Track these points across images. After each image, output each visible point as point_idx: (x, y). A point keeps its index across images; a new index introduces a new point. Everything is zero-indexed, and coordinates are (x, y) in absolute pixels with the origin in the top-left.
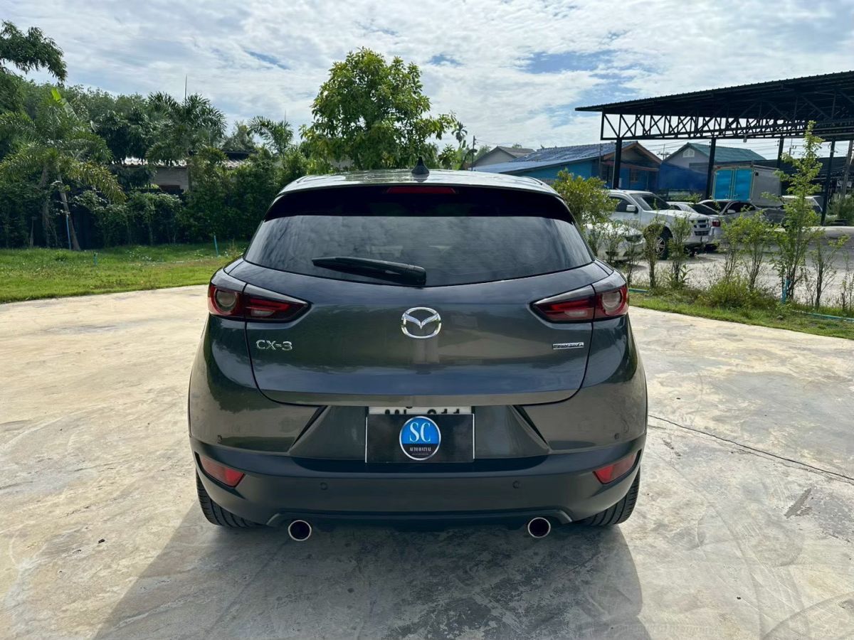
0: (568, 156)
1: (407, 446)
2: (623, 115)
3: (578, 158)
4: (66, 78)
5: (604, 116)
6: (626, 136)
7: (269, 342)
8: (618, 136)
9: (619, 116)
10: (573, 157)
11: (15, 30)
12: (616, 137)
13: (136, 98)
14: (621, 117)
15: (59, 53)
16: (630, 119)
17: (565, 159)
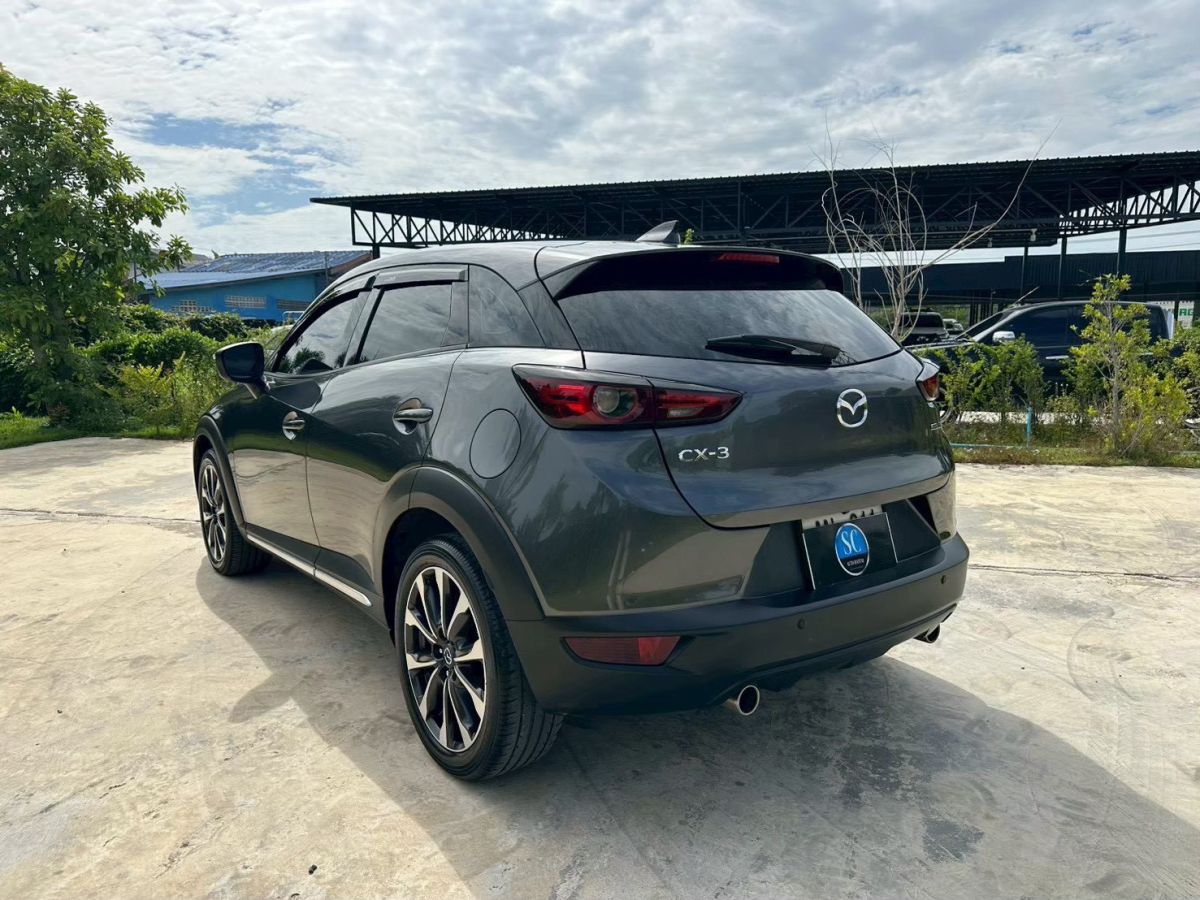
0: (276, 267)
1: (845, 561)
2: (378, 214)
3: (293, 271)
5: (353, 212)
6: (384, 241)
7: (697, 451)
8: (374, 241)
9: (371, 213)
10: (285, 269)
12: (371, 242)
14: (375, 215)
16: (386, 219)
17: (272, 270)
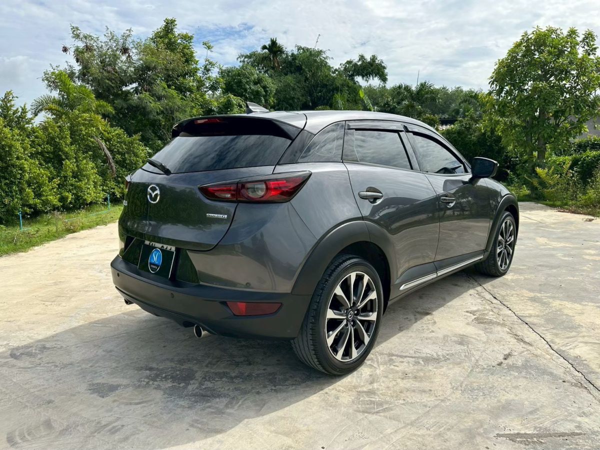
4: (387, 82)
11: (364, 58)
13: (443, 88)
15: (384, 68)
